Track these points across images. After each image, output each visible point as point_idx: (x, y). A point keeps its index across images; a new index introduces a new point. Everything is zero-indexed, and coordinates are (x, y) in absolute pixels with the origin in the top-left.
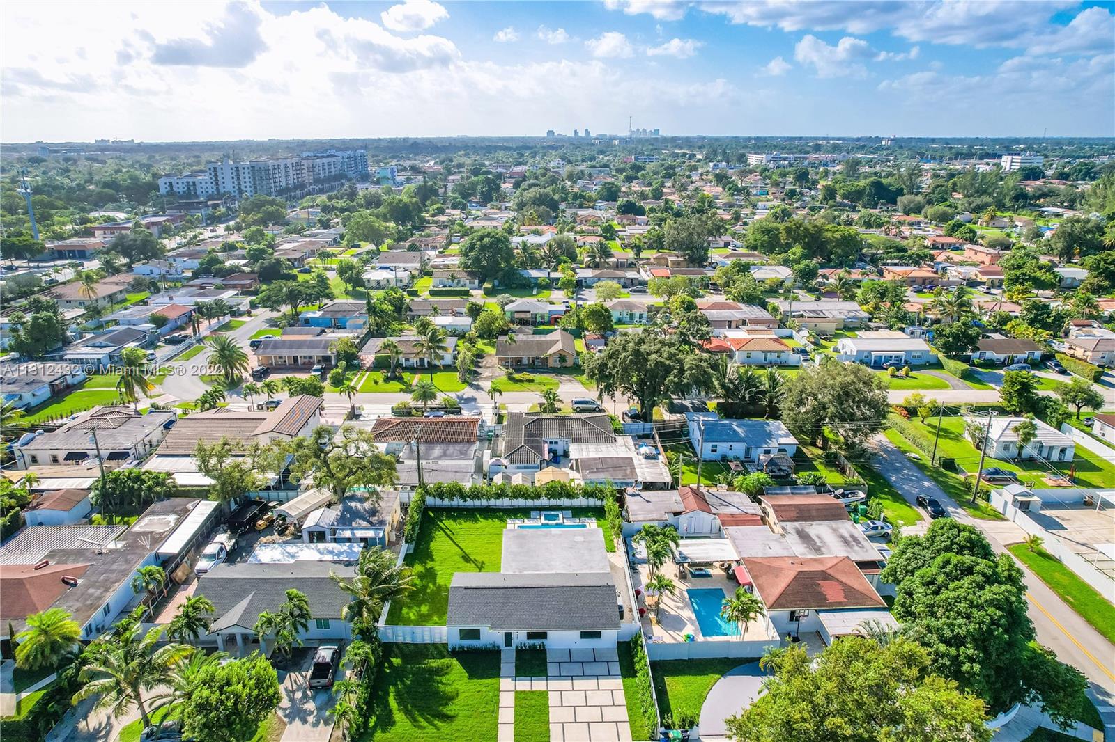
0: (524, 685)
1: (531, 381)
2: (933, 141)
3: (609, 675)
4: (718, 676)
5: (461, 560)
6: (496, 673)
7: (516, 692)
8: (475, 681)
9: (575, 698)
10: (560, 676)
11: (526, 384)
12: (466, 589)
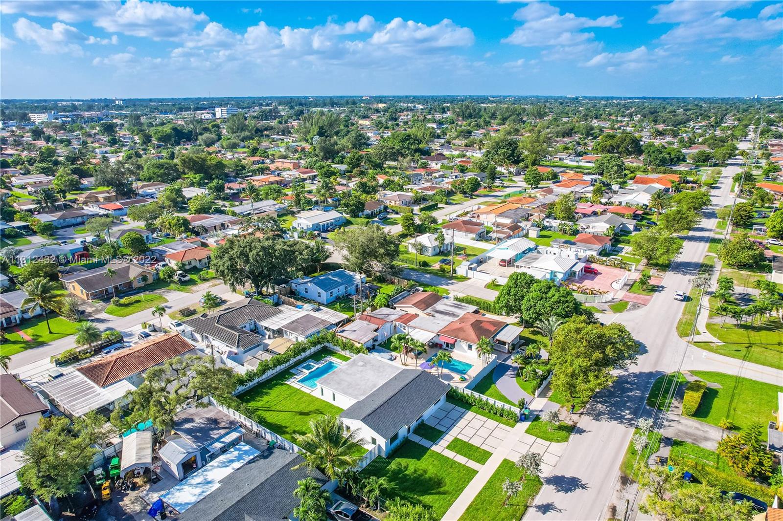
0: (444, 442)
1: (138, 301)
2: (151, 100)
3: (462, 413)
7: (447, 448)
11: (136, 305)
12: (369, 415)
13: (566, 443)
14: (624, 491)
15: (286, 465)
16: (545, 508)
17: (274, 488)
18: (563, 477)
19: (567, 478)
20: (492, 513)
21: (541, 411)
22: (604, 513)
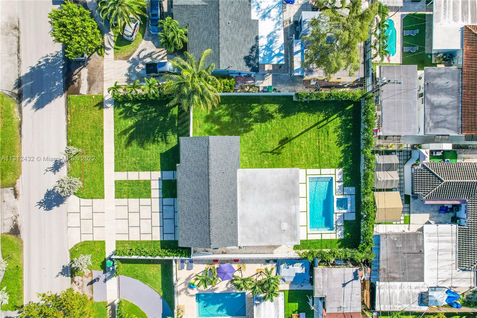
0: (155, 185)
3: (163, 233)
4: (162, 294)
5: (284, 137)
6: (163, 169)
7: (150, 181)
8: (159, 157)
9: (145, 212)
10: (162, 205)
12: (208, 148)
13: (70, 248)
14: (14, 218)
15: (219, 53)
16: (57, 166)
17: (210, 33)
18: (58, 205)
19: (54, 206)
20: (86, 137)
21: (105, 281)
22: (21, 186)
